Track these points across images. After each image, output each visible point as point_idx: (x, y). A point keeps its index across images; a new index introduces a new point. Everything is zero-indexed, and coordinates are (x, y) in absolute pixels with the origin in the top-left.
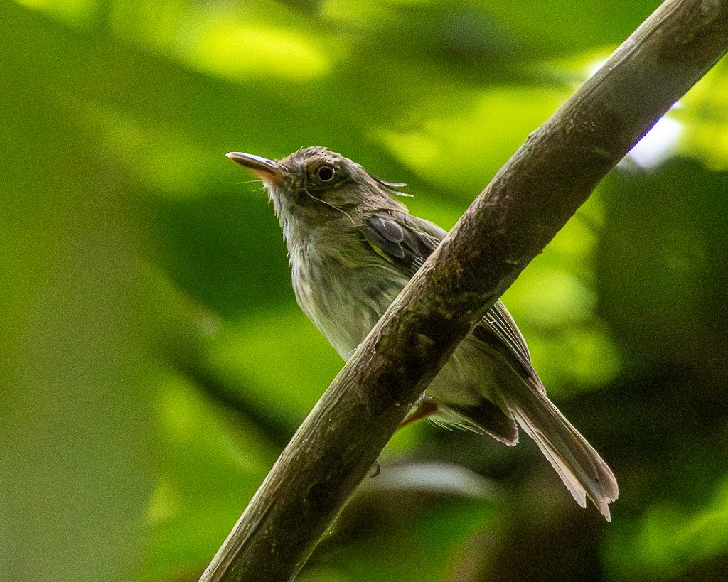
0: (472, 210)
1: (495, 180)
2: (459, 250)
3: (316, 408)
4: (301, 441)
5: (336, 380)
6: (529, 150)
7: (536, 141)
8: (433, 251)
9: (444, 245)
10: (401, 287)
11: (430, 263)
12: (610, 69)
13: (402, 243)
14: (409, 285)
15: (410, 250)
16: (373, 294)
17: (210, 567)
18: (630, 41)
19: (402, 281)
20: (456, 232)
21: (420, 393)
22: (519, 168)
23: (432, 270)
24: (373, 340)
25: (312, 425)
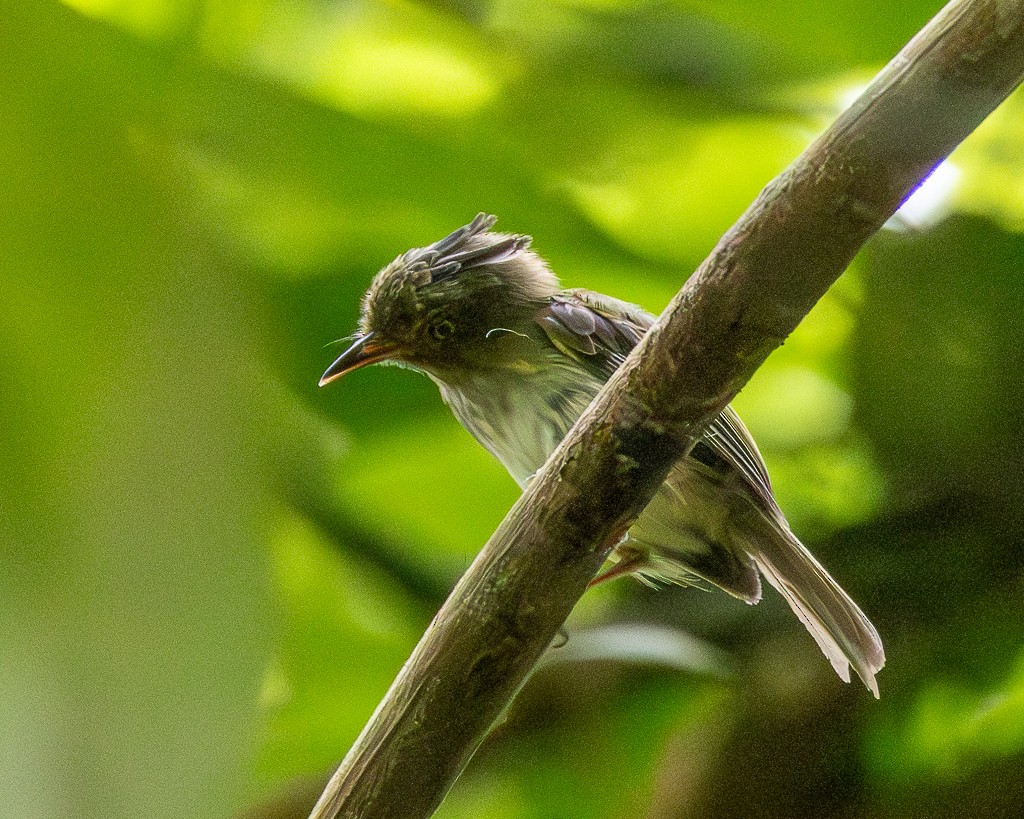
0: (689, 288)
1: (720, 247)
2: (673, 341)
3: (482, 555)
4: (461, 601)
5: (508, 518)
6: (766, 206)
7: (774, 194)
8: (636, 345)
9: (652, 335)
10: (592, 393)
11: (633, 359)
12: (874, 97)
13: (594, 336)
14: (604, 391)
15: (605, 345)
16: (557, 404)
17: (341, 770)
18: (901, 59)
19: (594, 385)
20: (668, 317)
21: (621, 533)
22: (752, 231)
23: (636, 369)
24: (557, 463)
25: (476, 578)
